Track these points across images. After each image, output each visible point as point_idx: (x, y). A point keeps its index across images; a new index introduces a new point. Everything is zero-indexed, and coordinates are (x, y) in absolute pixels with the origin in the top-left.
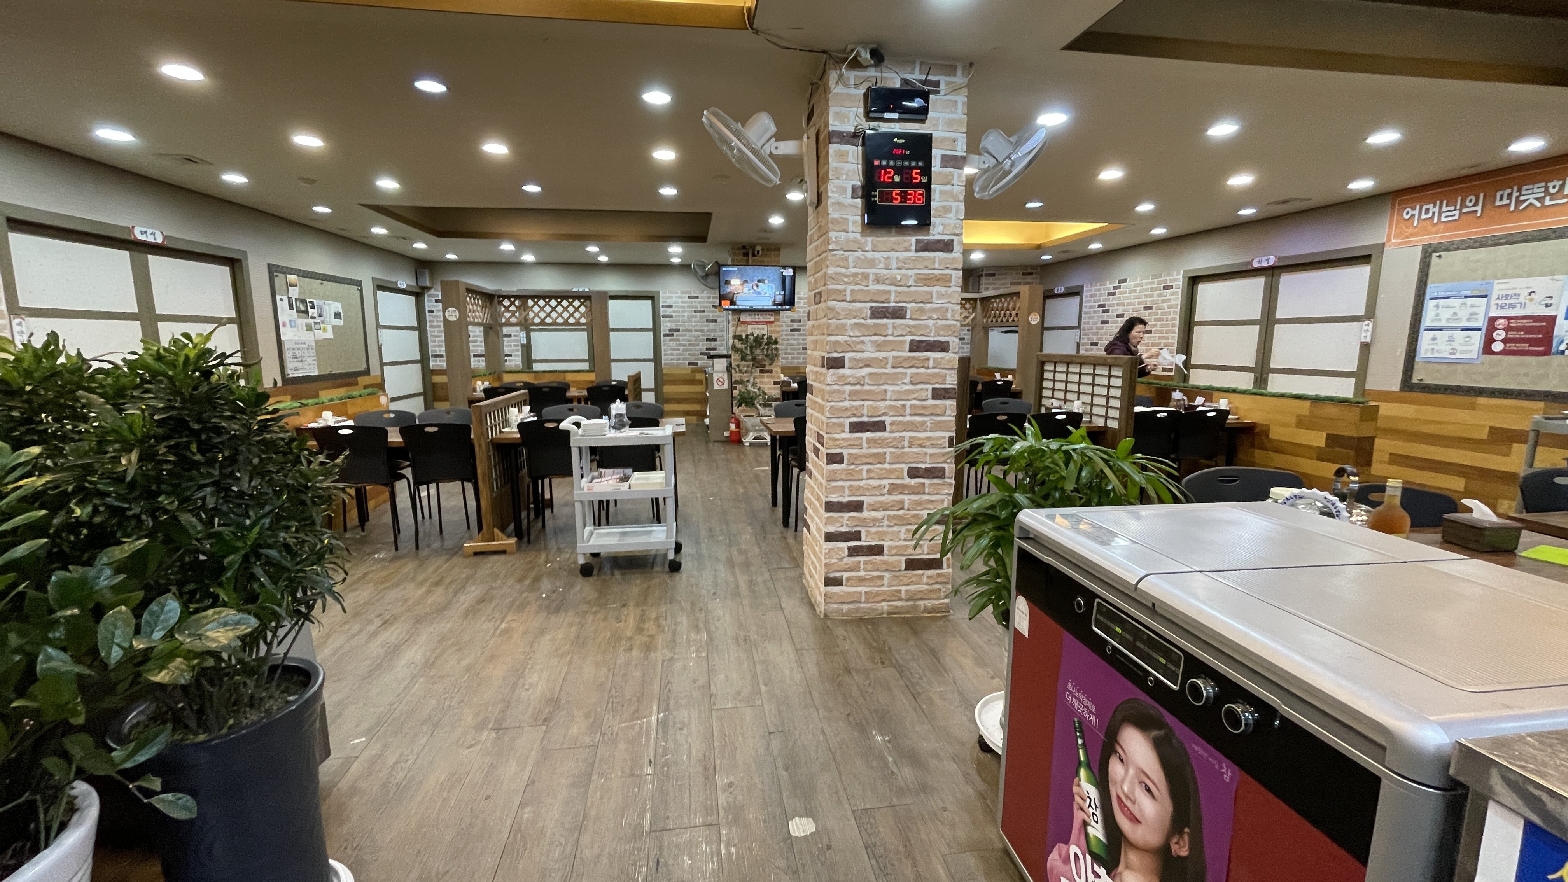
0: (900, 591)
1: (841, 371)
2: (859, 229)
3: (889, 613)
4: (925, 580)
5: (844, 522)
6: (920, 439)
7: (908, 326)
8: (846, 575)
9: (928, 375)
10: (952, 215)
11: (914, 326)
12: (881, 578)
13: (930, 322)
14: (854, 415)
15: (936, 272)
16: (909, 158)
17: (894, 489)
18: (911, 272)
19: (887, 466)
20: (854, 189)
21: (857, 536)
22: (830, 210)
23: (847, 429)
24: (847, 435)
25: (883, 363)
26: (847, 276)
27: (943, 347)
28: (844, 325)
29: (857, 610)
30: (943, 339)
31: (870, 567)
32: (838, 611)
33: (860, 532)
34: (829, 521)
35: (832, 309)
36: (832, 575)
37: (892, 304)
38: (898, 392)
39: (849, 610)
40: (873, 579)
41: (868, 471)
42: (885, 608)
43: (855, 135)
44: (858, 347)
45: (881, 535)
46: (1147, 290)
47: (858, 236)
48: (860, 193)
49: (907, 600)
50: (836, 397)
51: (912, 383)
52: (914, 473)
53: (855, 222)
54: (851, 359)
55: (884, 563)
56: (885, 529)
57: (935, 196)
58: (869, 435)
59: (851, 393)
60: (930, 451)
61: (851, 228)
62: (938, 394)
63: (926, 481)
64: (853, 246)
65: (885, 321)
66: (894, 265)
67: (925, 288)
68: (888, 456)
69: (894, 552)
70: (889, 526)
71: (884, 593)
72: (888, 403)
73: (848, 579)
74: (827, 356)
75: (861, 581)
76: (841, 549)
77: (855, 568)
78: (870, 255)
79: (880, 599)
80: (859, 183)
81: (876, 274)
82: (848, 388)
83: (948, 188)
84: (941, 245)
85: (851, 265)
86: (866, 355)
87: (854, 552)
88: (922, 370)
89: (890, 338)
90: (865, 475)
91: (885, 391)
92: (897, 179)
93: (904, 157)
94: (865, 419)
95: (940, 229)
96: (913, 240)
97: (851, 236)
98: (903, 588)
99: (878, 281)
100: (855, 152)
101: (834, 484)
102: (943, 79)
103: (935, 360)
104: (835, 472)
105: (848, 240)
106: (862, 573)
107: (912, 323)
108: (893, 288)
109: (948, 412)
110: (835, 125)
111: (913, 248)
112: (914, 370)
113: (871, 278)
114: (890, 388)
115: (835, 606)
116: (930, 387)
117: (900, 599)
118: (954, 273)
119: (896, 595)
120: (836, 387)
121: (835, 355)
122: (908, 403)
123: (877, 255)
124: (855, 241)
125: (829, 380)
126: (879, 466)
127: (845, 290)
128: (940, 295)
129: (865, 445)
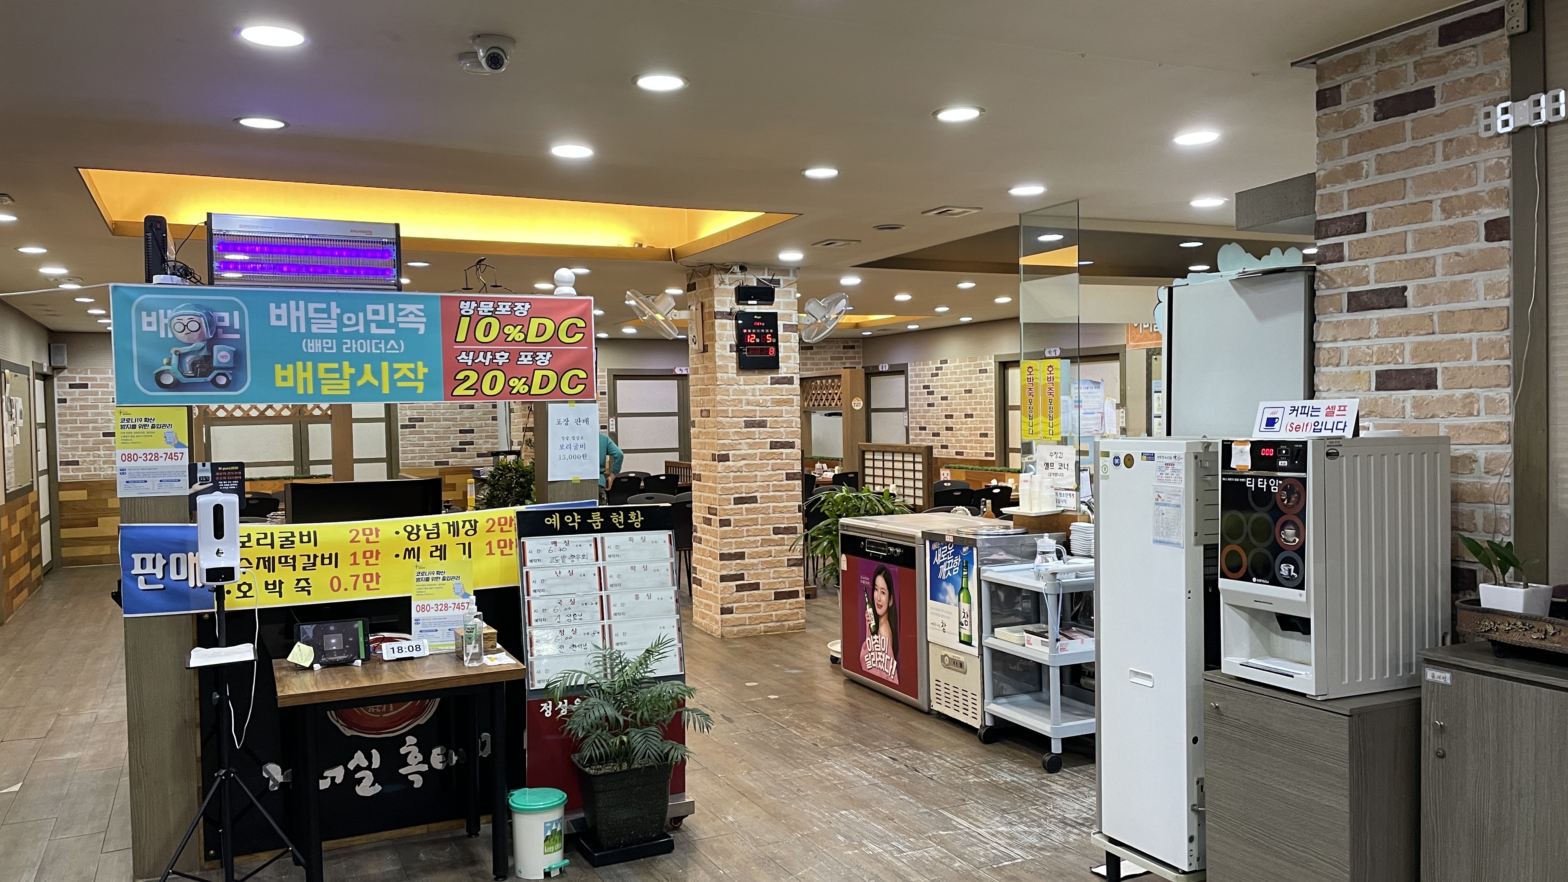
0: (772, 615)
1: (727, 463)
2: (735, 371)
3: (765, 632)
4: (788, 606)
5: (732, 568)
6: (779, 507)
7: (769, 432)
8: (735, 605)
9: (783, 464)
10: (792, 361)
11: (772, 432)
12: (759, 606)
13: (782, 430)
14: (737, 493)
15: (784, 397)
16: (764, 328)
17: (765, 542)
18: (768, 398)
19: (759, 527)
20: (731, 346)
21: (741, 577)
22: (717, 360)
23: (732, 502)
24: (732, 506)
25: (753, 457)
26: (729, 401)
27: (791, 445)
28: (728, 433)
29: (744, 631)
30: (791, 440)
31: (750, 599)
32: (730, 632)
33: (743, 574)
34: (723, 567)
35: (721, 423)
36: (725, 606)
37: (758, 418)
38: (764, 476)
39: (738, 631)
40: (753, 607)
41: (747, 531)
42: (763, 628)
43: (730, 314)
44: (738, 447)
45: (757, 575)
46: (965, 373)
47: (735, 375)
48: (735, 349)
49: (777, 622)
50: (724, 480)
51: (773, 470)
52: (777, 531)
53: (732, 367)
54: (734, 455)
55: (760, 595)
56: (760, 571)
57: (781, 350)
58: (747, 505)
59: (734, 478)
60: (786, 515)
61: (730, 371)
62: (789, 477)
63: (785, 536)
64: (732, 382)
65: (754, 429)
66: (758, 394)
67: (778, 408)
68: (760, 520)
69: (767, 587)
70: (763, 569)
71: (760, 617)
72: (758, 483)
73: (737, 608)
74: (717, 453)
75: (746, 608)
76: (731, 587)
77: (740, 600)
78: (742, 387)
79: (758, 622)
80: (734, 343)
81: (747, 399)
82: (732, 474)
83: (788, 344)
84: (786, 380)
85: (731, 394)
86: (743, 452)
87: (740, 588)
88: (779, 461)
89: (757, 440)
90: (745, 534)
91: (756, 475)
92: (758, 340)
93: (760, 327)
94: (744, 495)
95: (785, 370)
96: (769, 377)
97: (730, 375)
98: (774, 613)
99: (748, 404)
100: (731, 324)
101: (725, 540)
102: (781, 278)
103: (786, 454)
104: (726, 532)
105: (729, 379)
106: (746, 604)
107: (771, 430)
108: (758, 408)
109: (797, 489)
110: (718, 308)
111: (769, 382)
112: (773, 461)
113: (744, 402)
114: (759, 474)
115: (728, 628)
116: (784, 472)
117: (772, 622)
118: (795, 397)
119: (769, 619)
120: (724, 474)
121: (723, 452)
122: (771, 483)
123: (747, 387)
124: (733, 379)
125: (720, 470)
126: (754, 527)
127: (728, 410)
128: (787, 412)
129: (744, 513)
